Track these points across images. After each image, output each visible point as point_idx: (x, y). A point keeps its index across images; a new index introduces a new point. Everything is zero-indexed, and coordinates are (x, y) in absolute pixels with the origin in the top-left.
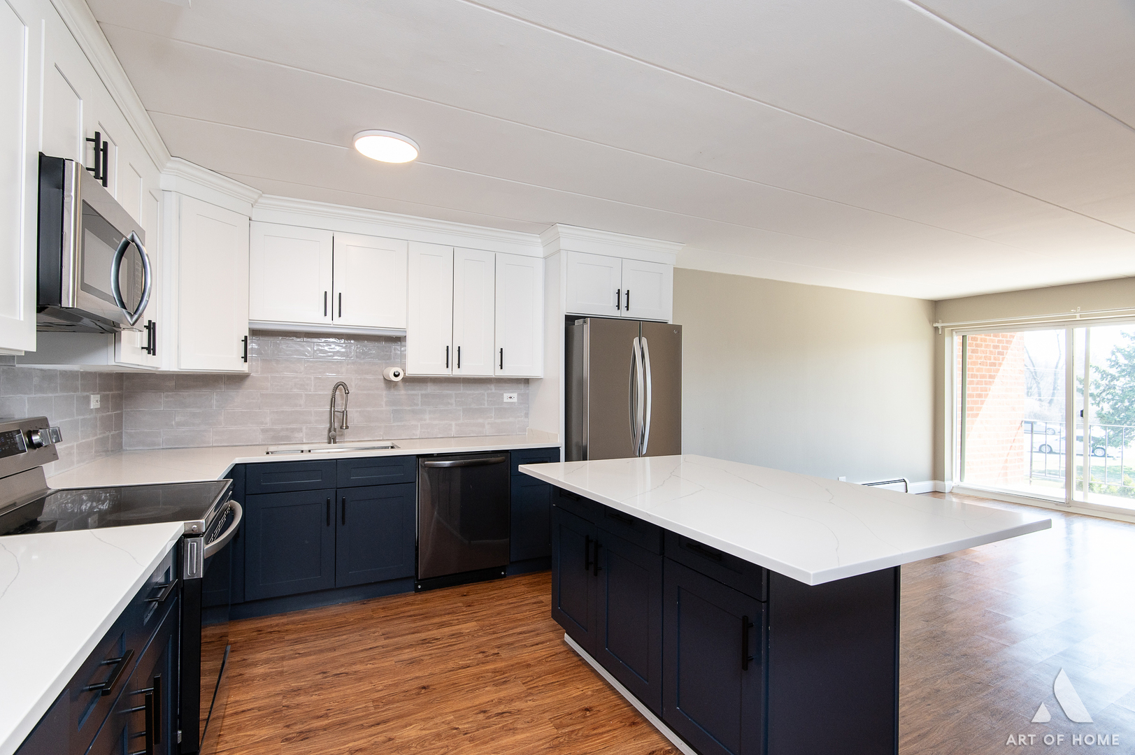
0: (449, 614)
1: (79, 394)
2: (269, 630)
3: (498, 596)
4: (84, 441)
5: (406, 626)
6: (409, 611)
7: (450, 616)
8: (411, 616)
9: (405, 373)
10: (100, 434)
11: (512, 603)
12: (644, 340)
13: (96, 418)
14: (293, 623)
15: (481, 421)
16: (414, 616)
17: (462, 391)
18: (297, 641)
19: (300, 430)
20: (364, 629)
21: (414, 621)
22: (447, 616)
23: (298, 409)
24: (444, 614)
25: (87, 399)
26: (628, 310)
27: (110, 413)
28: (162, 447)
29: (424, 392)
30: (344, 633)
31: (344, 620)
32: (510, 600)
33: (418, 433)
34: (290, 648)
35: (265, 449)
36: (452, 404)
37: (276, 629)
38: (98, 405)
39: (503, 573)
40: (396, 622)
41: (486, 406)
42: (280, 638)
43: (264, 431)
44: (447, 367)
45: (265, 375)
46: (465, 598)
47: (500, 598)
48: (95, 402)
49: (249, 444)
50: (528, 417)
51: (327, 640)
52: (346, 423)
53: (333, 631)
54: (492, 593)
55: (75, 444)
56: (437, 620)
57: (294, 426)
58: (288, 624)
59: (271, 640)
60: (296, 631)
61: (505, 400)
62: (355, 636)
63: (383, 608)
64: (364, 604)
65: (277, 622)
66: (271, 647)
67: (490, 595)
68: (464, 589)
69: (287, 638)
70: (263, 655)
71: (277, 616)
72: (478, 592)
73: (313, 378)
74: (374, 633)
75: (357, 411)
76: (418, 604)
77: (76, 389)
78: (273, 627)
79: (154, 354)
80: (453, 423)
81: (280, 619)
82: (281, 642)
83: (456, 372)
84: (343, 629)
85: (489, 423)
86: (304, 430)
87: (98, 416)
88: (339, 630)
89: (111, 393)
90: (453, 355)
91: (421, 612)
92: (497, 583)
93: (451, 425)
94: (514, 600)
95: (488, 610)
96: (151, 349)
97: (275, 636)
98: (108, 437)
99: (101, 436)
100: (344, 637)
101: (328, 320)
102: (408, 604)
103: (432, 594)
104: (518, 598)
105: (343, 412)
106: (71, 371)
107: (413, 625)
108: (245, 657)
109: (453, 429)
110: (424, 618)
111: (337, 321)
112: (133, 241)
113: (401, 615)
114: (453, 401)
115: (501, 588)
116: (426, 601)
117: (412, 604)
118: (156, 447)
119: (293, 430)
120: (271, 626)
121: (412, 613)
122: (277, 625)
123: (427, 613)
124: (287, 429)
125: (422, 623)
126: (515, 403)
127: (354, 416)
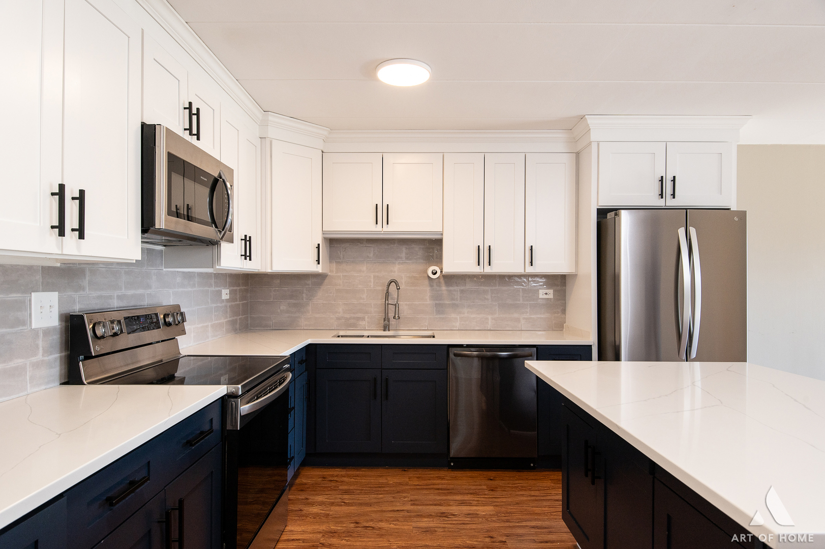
0: (471, 494)
1: (213, 289)
2: (331, 479)
3: (522, 487)
4: (216, 322)
5: (432, 497)
6: (438, 484)
7: (472, 496)
8: (438, 489)
9: (441, 272)
10: (230, 317)
11: (534, 496)
12: (693, 231)
13: (226, 306)
14: (349, 476)
15: (516, 315)
16: (441, 489)
17: (497, 287)
18: (346, 492)
19: (363, 319)
20: (398, 492)
21: (439, 494)
22: (469, 496)
23: (361, 301)
24: (468, 494)
25: (220, 293)
26: (674, 197)
27: (238, 303)
28: (272, 328)
29: (462, 288)
30: (382, 492)
31: (385, 481)
32: (533, 493)
33: (457, 324)
34: (340, 496)
35: (335, 333)
36: (488, 299)
37: (335, 479)
38: (228, 297)
39: (532, 465)
40: (425, 492)
41: (521, 302)
42: (335, 487)
43: (338, 319)
44: (479, 265)
45: (339, 274)
46: (491, 482)
47: (523, 488)
48: (225, 294)
49: (328, 328)
50: (565, 314)
51: (367, 496)
52: (398, 314)
53: (374, 489)
54: (517, 482)
55: (210, 324)
56: (459, 497)
57: (359, 315)
58: (344, 476)
59: (329, 487)
60: (348, 484)
61: (541, 296)
62: (389, 498)
63: (418, 478)
64: (405, 471)
65: (338, 473)
66: (327, 493)
67: (515, 484)
68: (492, 474)
69: (340, 487)
70: (320, 498)
71: (339, 468)
72: (505, 479)
73: (372, 277)
74: (405, 497)
75: (406, 305)
76: (448, 480)
77: (211, 286)
78: (333, 477)
79: (250, 260)
80: (490, 317)
81: (341, 471)
82: (335, 490)
83: (488, 270)
84: (382, 489)
85: (524, 318)
86: (366, 319)
87: (229, 304)
88: (380, 489)
89: (238, 288)
90: (484, 254)
91: (449, 487)
92: (525, 474)
93: (487, 319)
94: (537, 493)
95: (509, 497)
96: (247, 255)
97: (333, 484)
98: (236, 320)
99: (231, 319)
100: (381, 496)
101: (379, 228)
102: (439, 478)
103: (462, 472)
104: (541, 492)
105: (395, 305)
106: (206, 273)
107: (439, 498)
108: (308, 497)
109: (490, 323)
110: (448, 493)
111: (386, 228)
112: (221, 178)
113: (432, 487)
114: (489, 297)
115: (527, 479)
116: (455, 478)
117: (443, 479)
118: (269, 328)
119: (358, 319)
120: (332, 476)
121: (440, 487)
122: (337, 476)
123: (453, 489)
124: (354, 318)
125: (444, 498)
126: (551, 299)
127: (405, 308)
